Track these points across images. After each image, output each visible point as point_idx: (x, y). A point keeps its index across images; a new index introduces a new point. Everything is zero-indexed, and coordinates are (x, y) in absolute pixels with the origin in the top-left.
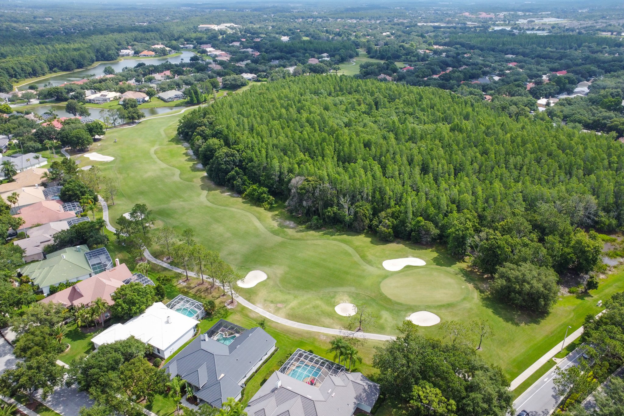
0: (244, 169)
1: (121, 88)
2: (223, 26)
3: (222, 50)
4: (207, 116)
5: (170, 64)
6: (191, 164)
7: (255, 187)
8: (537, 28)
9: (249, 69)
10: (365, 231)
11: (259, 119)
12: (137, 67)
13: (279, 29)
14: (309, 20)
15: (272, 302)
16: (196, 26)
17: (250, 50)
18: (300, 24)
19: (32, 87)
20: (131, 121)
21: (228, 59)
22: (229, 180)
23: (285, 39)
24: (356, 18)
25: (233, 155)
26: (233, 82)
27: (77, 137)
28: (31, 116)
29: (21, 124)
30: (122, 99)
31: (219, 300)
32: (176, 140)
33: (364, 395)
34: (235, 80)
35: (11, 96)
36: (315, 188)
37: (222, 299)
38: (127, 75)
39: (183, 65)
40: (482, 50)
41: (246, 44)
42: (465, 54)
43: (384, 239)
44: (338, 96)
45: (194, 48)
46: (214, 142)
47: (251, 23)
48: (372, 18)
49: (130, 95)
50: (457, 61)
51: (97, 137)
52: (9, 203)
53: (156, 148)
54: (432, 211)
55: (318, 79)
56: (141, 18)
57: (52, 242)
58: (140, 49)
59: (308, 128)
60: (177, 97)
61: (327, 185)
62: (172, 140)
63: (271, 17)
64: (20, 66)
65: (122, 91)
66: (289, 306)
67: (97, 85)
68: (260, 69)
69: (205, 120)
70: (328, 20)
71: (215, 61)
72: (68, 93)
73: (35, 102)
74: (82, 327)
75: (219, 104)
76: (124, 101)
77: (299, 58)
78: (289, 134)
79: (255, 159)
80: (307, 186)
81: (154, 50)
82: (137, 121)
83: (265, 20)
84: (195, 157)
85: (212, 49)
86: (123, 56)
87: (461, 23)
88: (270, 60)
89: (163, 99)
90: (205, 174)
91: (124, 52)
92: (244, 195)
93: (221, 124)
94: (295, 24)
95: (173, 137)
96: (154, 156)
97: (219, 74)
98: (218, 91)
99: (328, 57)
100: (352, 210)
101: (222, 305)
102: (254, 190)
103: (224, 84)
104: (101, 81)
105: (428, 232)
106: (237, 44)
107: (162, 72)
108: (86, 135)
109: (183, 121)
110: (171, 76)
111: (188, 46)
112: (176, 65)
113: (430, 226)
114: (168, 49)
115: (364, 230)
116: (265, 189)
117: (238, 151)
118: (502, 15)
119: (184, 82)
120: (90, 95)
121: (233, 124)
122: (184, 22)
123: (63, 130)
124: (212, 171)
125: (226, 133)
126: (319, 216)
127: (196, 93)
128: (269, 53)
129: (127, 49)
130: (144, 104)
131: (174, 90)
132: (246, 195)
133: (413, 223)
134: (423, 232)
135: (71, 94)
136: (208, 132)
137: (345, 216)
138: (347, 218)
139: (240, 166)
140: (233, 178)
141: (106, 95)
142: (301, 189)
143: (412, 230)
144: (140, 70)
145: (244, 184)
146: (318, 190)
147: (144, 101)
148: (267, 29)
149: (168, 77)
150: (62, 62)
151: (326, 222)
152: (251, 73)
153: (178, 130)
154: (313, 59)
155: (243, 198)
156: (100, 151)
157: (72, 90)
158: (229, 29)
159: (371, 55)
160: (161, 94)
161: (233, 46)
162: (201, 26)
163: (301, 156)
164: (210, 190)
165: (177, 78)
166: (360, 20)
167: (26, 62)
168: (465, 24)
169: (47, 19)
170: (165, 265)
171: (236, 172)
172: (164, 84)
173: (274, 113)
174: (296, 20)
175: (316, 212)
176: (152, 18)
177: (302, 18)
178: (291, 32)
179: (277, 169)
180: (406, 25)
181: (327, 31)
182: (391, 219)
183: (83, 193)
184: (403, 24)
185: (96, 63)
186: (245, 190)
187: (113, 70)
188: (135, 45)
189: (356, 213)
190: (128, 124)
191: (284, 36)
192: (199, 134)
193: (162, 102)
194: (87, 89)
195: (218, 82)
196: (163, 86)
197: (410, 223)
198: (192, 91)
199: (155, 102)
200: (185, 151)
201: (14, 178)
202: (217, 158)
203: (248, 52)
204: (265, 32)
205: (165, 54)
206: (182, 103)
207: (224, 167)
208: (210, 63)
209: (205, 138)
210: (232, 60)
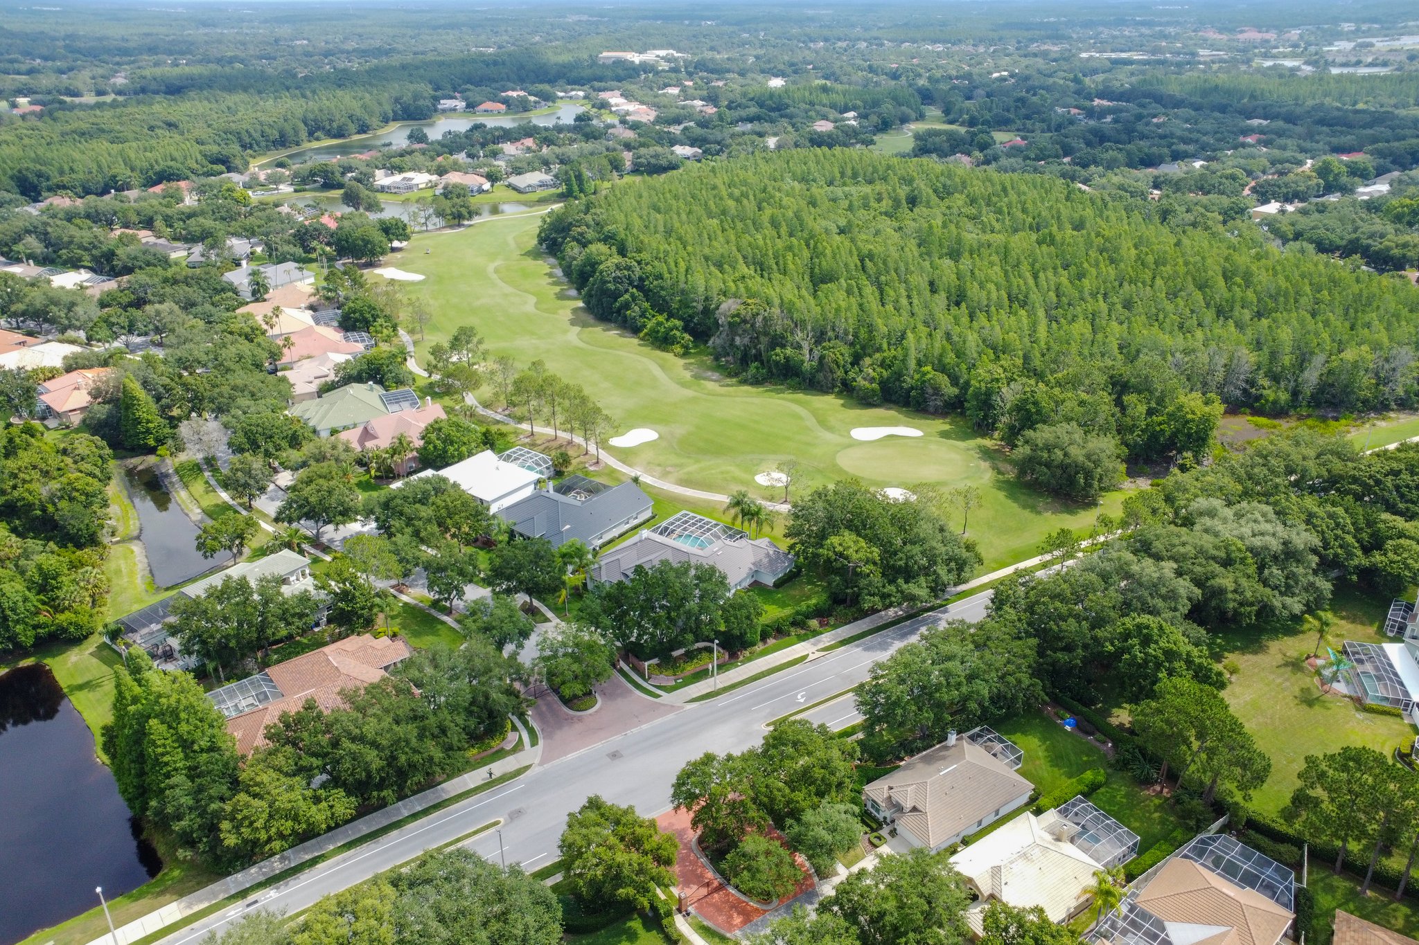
0: (647, 293)
1: (439, 167)
2: (650, 56)
3: (642, 103)
4: (593, 211)
5: (535, 126)
6: (557, 289)
7: (661, 318)
8: (1370, 60)
9: (688, 138)
10: (837, 390)
11: (684, 216)
12: (471, 130)
13: (769, 61)
14: (840, 44)
15: (659, 465)
16: (594, 54)
17: (698, 103)
18: (817, 52)
19: (281, 165)
20: (456, 221)
21: (652, 118)
22: (619, 311)
23: (776, 83)
24: (944, 42)
25: (629, 268)
26: (653, 161)
27: (363, 240)
28: (285, 209)
29: (270, 219)
30: (441, 186)
31: (578, 460)
32: (535, 254)
33: (765, 561)
34: (656, 156)
35: (247, 179)
36: (755, 315)
37: (582, 459)
38: (452, 144)
39: (559, 129)
40: (1197, 108)
41: (691, 91)
42: (1155, 116)
43: (865, 401)
44: (845, 184)
45: (585, 97)
46: (598, 249)
47: (712, 49)
48: (980, 41)
49: (454, 178)
50: (1128, 132)
51: (396, 244)
52: (265, 327)
53: (496, 264)
54: (950, 358)
55: (816, 156)
56: (483, 37)
57: (332, 377)
58: (478, 98)
59: (769, 231)
60: (543, 185)
61: (776, 311)
62: (528, 254)
63: (757, 37)
64: (259, 127)
65: (441, 172)
66: (686, 470)
67: (396, 160)
68: (711, 137)
69: (589, 218)
70: (882, 45)
71: (623, 122)
72: (343, 174)
73: (285, 189)
74: (376, 477)
75: (617, 192)
76: (445, 188)
77: (794, 120)
78: (733, 238)
79: (666, 276)
80: (743, 312)
81: (506, 101)
82: (466, 222)
83: (743, 44)
84: (565, 280)
85: (622, 100)
86: (444, 111)
87: (1186, 54)
88: (734, 123)
89: (515, 189)
90: (581, 304)
91: (446, 103)
92: (642, 335)
93: (616, 222)
94: (807, 52)
95: (530, 248)
96: (494, 276)
97: (628, 146)
98: (621, 176)
99: (855, 118)
100: (816, 353)
101: (581, 466)
102: (660, 324)
103: (635, 164)
104: (402, 154)
105: (937, 391)
106: (675, 91)
107: (517, 140)
108: (378, 237)
109: (548, 220)
110: (534, 147)
111: (573, 93)
112: (546, 129)
113: (943, 380)
114: (532, 98)
115: (834, 386)
116: (678, 323)
117: (639, 263)
118: (1294, 34)
119: (557, 157)
120: (382, 178)
121: (637, 223)
122: (571, 46)
123: (340, 228)
124: (591, 296)
125: (623, 236)
126: (762, 363)
127: (579, 177)
128: (735, 108)
129: (452, 98)
130: (482, 196)
131: (537, 173)
132: (646, 334)
133: (917, 376)
134: (930, 391)
135: (350, 175)
136: (591, 234)
137: (803, 362)
138: (806, 366)
139: (640, 288)
140: (626, 306)
141: (412, 179)
142: (733, 316)
143: (912, 388)
144: (477, 135)
145: (643, 315)
146: (760, 318)
147: (481, 191)
148: (745, 62)
149: (529, 149)
150: (331, 121)
151: (772, 374)
152: (692, 146)
153: (539, 236)
154: (823, 122)
155: (642, 339)
156: (401, 266)
157: (350, 169)
158: (662, 62)
159: (951, 117)
160: (514, 180)
161: (664, 95)
162: (605, 54)
163: (744, 269)
164: (584, 325)
165: (545, 150)
166: (953, 44)
167: (271, 120)
168: (1194, 54)
169: (298, 43)
170: (498, 417)
171: (632, 295)
172: (521, 161)
173: (713, 206)
174: (812, 45)
175: (758, 357)
176: (506, 38)
177: (826, 40)
178: (793, 70)
179: (701, 289)
180: (1053, 56)
181: (870, 67)
182: (879, 370)
183: (375, 318)
184: (1045, 54)
185: (391, 123)
186: (645, 326)
187: (425, 136)
188: (468, 90)
189: (822, 358)
190: (451, 227)
191: (777, 76)
192: (574, 239)
193: (514, 193)
194: (377, 167)
195: (623, 159)
196: (518, 165)
197: (912, 378)
198: (571, 173)
199: (500, 192)
200: (548, 270)
201: (266, 296)
202: (601, 272)
203: (693, 107)
204: (737, 69)
205: (526, 110)
206: (552, 195)
207: (611, 286)
208: (613, 126)
209: (584, 244)
210: (658, 120)
